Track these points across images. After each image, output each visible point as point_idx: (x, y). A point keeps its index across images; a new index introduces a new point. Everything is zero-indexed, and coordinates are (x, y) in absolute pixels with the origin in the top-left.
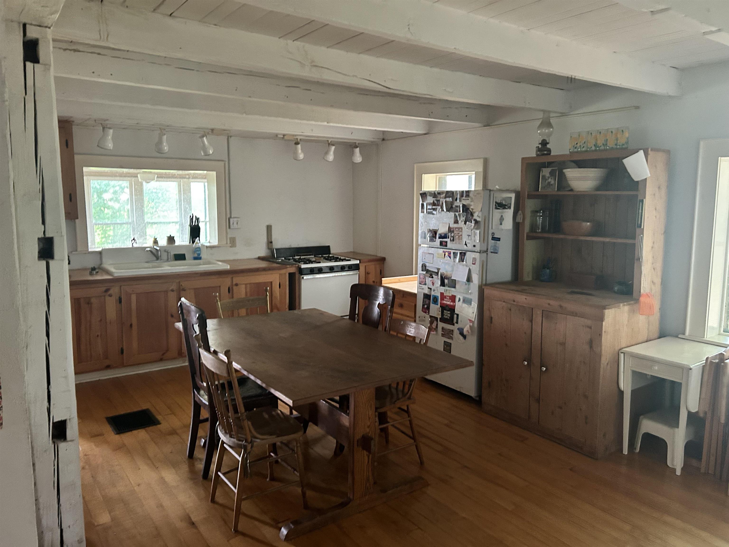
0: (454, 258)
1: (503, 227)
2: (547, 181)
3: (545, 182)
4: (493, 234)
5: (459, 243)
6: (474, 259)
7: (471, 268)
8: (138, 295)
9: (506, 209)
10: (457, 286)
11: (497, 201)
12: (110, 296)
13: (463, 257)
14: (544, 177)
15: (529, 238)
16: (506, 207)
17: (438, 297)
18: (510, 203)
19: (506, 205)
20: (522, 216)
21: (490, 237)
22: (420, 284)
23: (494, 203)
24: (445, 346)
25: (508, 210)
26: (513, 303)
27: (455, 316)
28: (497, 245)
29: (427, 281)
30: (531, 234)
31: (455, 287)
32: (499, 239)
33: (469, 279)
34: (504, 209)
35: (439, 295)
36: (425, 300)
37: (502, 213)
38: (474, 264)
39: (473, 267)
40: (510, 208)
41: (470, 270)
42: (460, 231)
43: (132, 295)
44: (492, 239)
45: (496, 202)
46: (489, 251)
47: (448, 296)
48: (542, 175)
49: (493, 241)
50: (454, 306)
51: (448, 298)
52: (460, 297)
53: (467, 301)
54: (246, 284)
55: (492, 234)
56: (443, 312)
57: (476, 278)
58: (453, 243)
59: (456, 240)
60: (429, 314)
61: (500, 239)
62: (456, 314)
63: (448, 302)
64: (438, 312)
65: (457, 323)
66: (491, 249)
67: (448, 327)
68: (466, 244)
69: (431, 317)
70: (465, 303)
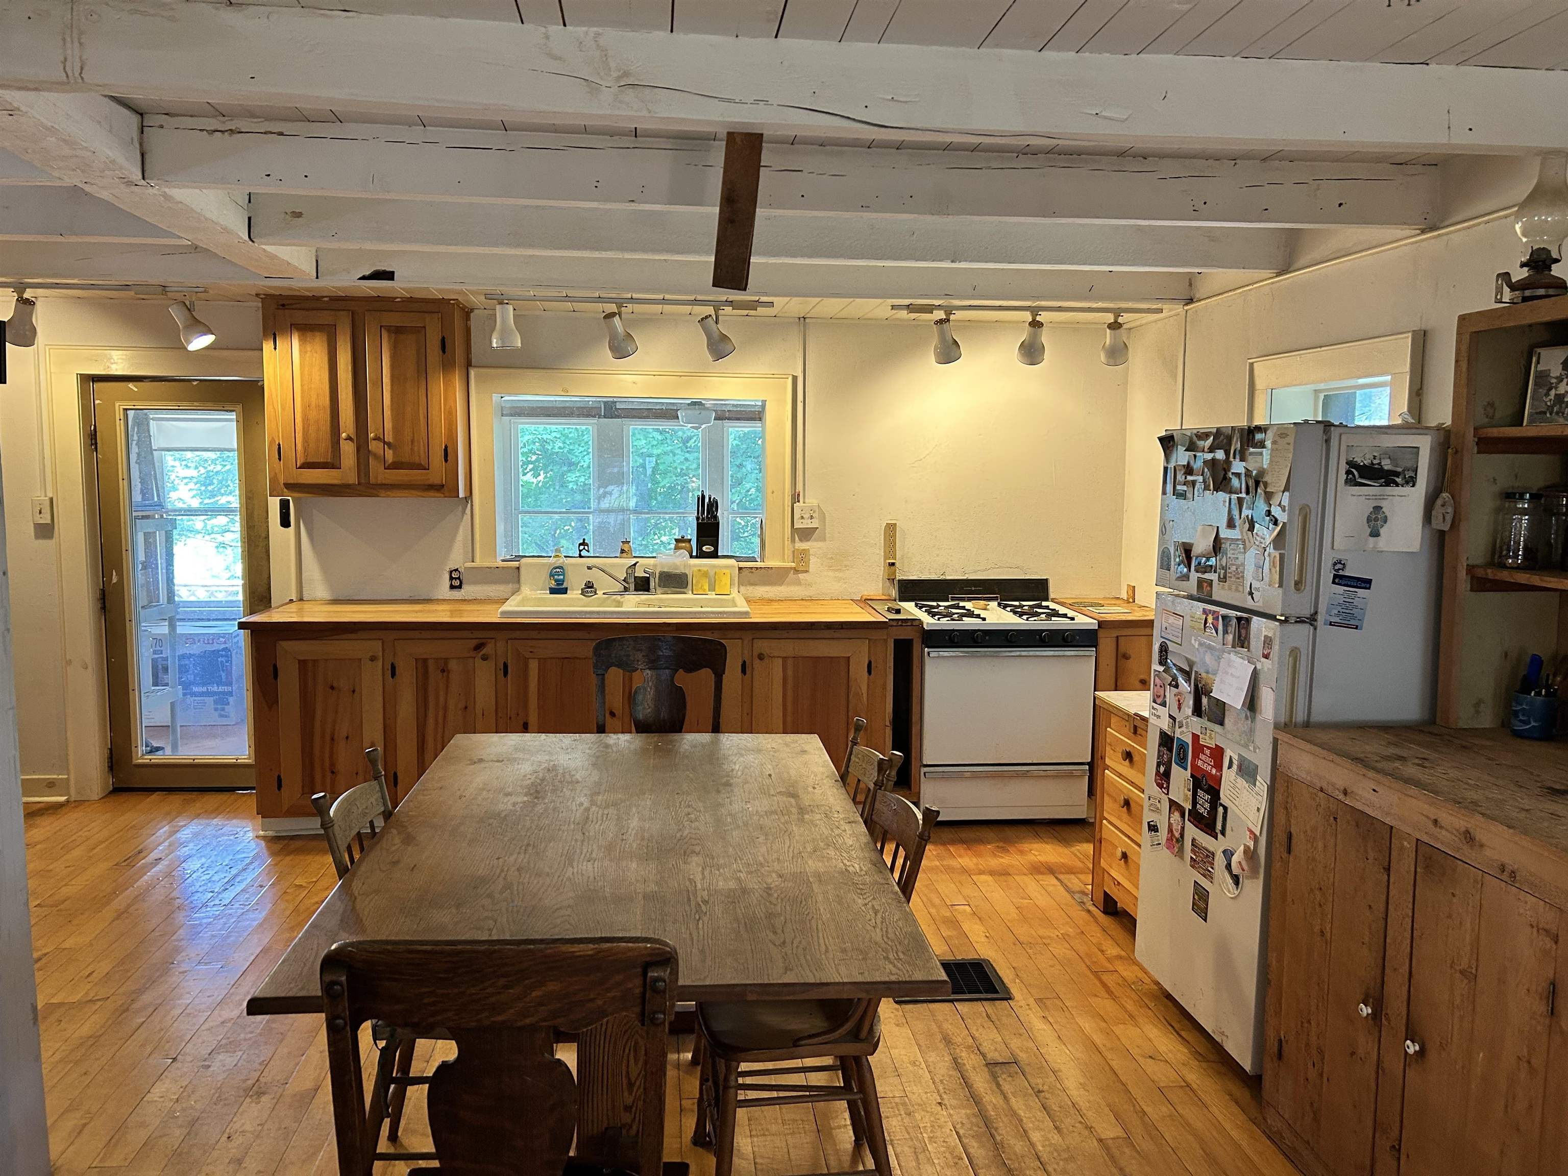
0: (1224, 634)
1: (1382, 543)
2: (1553, 392)
3: (1547, 394)
4: (1339, 564)
5: (1237, 590)
6: (1268, 642)
7: (1259, 667)
8: (542, 662)
9: (1397, 485)
10: (1226, 721)
11: (1358, 460)
12: (485, 658)
13: (1243, 632)
14: (1543, 377)
15: (1481, 584)
16: (1399, 480)
17: (1188, 744)
18: (1409, 464)
19: (1397, 474)
20: (1450, 510)
21: (1327, 575)
22: (1155, 701)
23: (1343, 467)
24: (1196, 897)
25: (1407, 489)
26: (1341, 797)
27: (1221, 810)
28: (1356, 602)
29: (1167, 694)
30: (1490, 573)
31: (1222, 723)
32: (1366, 583)
33: (1252, 703)
34: (1387, 485)
35: (1189, 740)
36: (1162, 749)
37: (1382, 497)
38: (1266, 656)
39: (1265, 665)
40: (1411, 481)
41: (1255, 675)
42: (1240, 553)
43: (531, 661)
44: (1334, 582)
45: (1351, 464)
46: (1320, 618)
47: (1208, 748)
48: (1536, 371)
49: (1341, 589)
50: (1219, 780)
51: (1208, 752)
52: (1233, 755)
53: (1247, 771)
54: (785, 659)
55: (1335, 564)
56: (1197, 792)
57: (1267, 699)
58: (1223, 588)
59: (1231, 580)
60: (1168, 794)
61: (1369, 582)
62: (1221, 805)
63: (1205, 764)
64: (1186, 791)
65: (1223, 833)
66: (1328, 612)
67: (1205, 840)
68: (1251, 594)
69: (1170, 800)
70: (1242, 776)
